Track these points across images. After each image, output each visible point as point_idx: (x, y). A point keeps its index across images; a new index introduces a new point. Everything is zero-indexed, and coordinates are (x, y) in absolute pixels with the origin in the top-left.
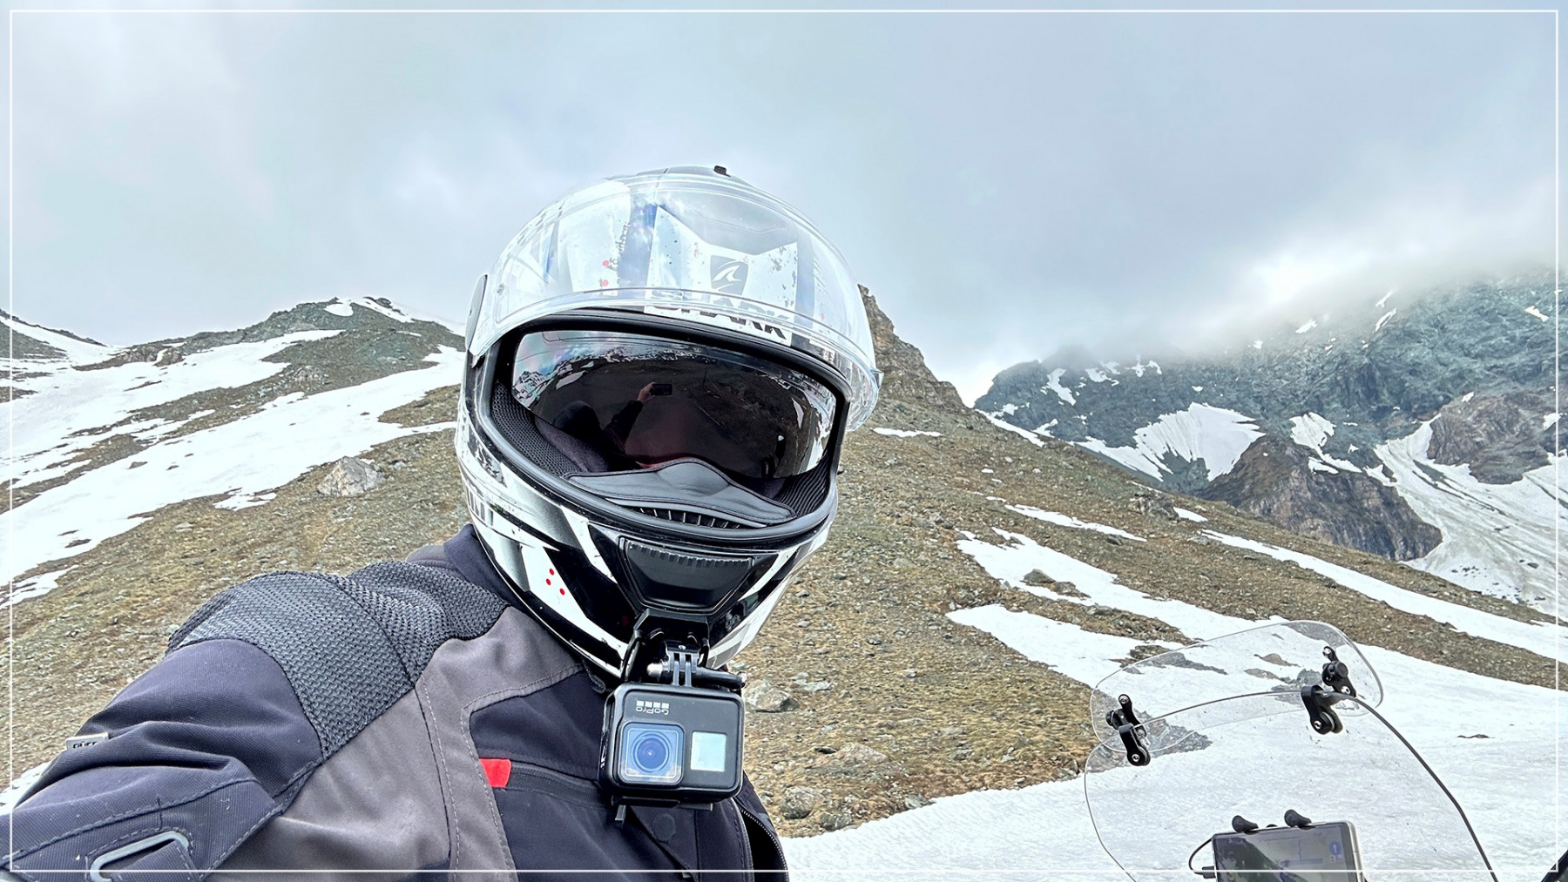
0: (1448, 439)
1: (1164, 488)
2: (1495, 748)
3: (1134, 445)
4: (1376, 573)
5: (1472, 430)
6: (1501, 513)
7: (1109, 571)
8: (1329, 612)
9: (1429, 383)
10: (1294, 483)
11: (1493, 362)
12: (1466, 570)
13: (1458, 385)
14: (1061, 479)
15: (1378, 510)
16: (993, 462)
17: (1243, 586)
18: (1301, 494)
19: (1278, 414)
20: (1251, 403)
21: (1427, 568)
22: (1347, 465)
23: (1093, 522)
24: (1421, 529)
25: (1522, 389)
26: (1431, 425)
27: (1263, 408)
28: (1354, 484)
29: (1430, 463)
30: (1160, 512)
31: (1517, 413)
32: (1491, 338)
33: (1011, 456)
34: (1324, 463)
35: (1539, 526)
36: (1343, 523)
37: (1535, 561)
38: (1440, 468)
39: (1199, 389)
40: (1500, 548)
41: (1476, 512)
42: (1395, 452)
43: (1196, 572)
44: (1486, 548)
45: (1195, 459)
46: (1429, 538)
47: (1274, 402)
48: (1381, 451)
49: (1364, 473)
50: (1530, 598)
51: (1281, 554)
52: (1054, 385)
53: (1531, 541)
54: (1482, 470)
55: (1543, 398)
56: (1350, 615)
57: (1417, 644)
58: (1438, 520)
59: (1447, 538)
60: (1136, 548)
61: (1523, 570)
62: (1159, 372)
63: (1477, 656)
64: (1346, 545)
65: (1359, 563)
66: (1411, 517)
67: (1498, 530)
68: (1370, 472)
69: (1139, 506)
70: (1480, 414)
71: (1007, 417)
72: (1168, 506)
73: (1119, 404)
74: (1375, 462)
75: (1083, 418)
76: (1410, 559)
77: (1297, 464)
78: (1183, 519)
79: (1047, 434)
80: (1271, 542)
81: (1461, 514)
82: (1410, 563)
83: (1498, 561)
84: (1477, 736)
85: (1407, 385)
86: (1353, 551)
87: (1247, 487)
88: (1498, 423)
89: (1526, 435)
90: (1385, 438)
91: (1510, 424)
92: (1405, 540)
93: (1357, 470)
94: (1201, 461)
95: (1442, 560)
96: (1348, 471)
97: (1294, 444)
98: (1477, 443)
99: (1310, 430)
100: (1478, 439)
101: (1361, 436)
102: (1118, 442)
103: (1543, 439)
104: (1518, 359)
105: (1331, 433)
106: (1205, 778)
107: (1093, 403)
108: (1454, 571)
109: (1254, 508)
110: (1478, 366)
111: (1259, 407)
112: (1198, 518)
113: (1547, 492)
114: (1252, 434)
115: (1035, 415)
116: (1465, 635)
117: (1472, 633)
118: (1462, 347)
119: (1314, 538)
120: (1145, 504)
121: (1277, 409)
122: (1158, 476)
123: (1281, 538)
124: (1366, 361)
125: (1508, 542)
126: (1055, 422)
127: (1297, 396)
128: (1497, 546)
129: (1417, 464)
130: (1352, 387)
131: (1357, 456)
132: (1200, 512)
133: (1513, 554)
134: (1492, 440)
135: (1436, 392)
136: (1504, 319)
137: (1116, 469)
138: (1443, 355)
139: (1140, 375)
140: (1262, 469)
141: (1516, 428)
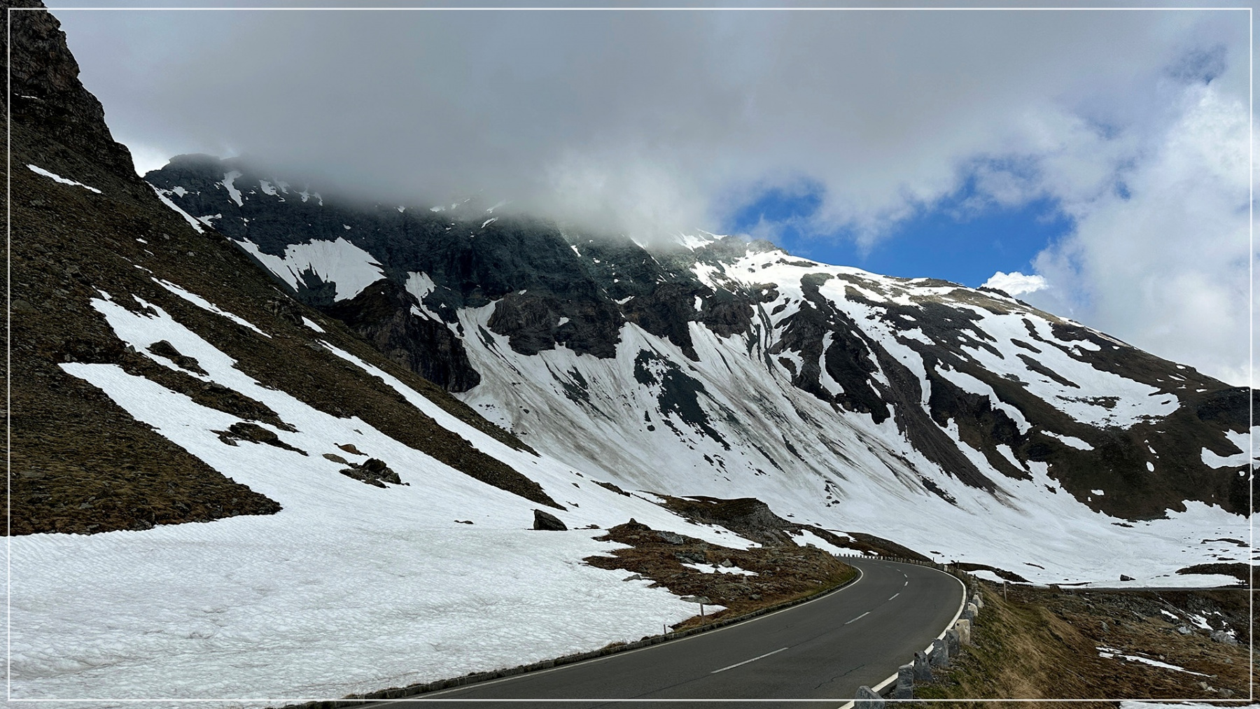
0: (503, 317)
1: (298, 298)
2: (475, 533)
3: (283, 256)
4: (434, 398)
5: (518, 315)
6: (519, 373)
7: (232, 356)
8: (394, 420)
9: (503, 275)
10: (396, 320)
11: (544, 274)
12: (488, 406)
13: (519, 282)
14: (212, 267)
15: (446, 353)
16: (150, 234)
17: (338, 390)
18: (399, 329)
19: (400, 266)
20: (384, 251)
21: (465, 400)
22: (436, 317)
23: (229, 311)
24: (469, 373)
25: (554, 297)
26: (496, 304)
27: (390, 258)
28: (436, 331)
29: (488, 330)
30: (290, 318)
31: (547, 311)
32: (547, 257)
33: (170, 234)
34: (421, 311)
35: (537, 387)
36: (421, 357)
37: (528, 409)
38: (493, 335)
39: (348, 228)
40: (512, 396)
41: (504, 369)
42: (468, 316)
43: (305, 371)
44: (503, 394)
45: (329, 281)
46: (472, 380)
47: (400, 256)
48: (461, 313)
49: (446, 325)
50: (518, 432)
51: (373, 371)
52: (229, 184)
53: (528, 394)
54: (516, 342)
55: (563, 306)
56: (408, 425)
57: (446, 452)
58: (481, 369)
59: (483, 382)
60: (260, 342)
61: (520, 413)
62: (321, 204)
63: (479, 467)
64: (418, 373)
65: (425, 388)
66: (466, 363)
67: (514, 384)
68: (449, 325)
69: (273, 308)
70: (526, 306)
71: (175, 198)
72: (299, 314)
73: (280, 219)
74: (454, 319)
75: (245, 220)
76: (455, 392)
77: (402, 306)
78: (307, 327)
79: (209, 224)
80: (367, 361)
81: (496, 368)
82: (455, 395)
83: (508, 404)
84: (466, 522)
85: (490, 272)
86: (422, 379)
87: (362, 314)
88: (534, 314)
89: (547, 327)
90: (465, 305)
91: (541, 317)
92: (457, 378)
93: (441, 321)
94: (333, 285)
95: (476, 397)
96: (435, 321)
97: (405, 291)
98: (519, 324)
99: (419, 285)
100: (520, 322)
101: (450, 298)
102: (270, 250)
103: (555, 332)
104: (557, 277)
105: (432, 291)
106: (269, 537)
107: (258, 211)
108: (481, 406)
109: (362, 331)
110: (534, 274)
111: (388, 257)
112: (318, 329)
113: (547, 366)
114: (376, 275)
115: (203, 204)
116: (477, 451)
117: (482, 450)
118: (529, 257)
119: (399, 364)
120: (279, 307)
121: (400, 262)
122: (295, 287)
123: (376, 358)
124: (469, 247)
125: (517, 393)
126: (219, 216)
127: (417, 257)
128: (510, 394)
129: (480, 328)
130: (455, 262)
131: (444, 313)
132: (321, 325)
133: (518, 401)
134: (527, 324)
135: (506, 283)
136: (558, 247)
137: (263, 271)
138: (517, 260)
139: (305, 200)
140: (377, 303)
141: (543, 321)
